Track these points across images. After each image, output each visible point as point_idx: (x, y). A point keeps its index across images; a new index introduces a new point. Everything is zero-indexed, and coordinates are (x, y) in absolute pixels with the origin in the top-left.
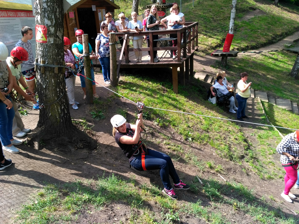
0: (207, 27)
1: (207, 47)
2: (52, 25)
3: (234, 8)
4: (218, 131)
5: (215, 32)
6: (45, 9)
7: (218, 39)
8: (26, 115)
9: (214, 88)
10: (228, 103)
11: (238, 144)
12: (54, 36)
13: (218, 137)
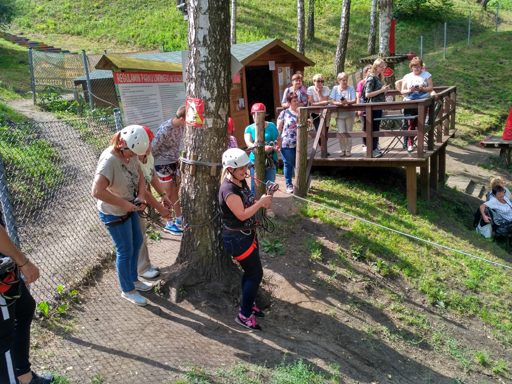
0: (470, 94)
1: (472, 130)
2: (212, 98)
4: (496, 292)
5: (486, 103)
6: (203, 72)
7: (492, 116)
8: (159, 240)
9: (488, 208)
12: (214, 115)
13: (497, 304)
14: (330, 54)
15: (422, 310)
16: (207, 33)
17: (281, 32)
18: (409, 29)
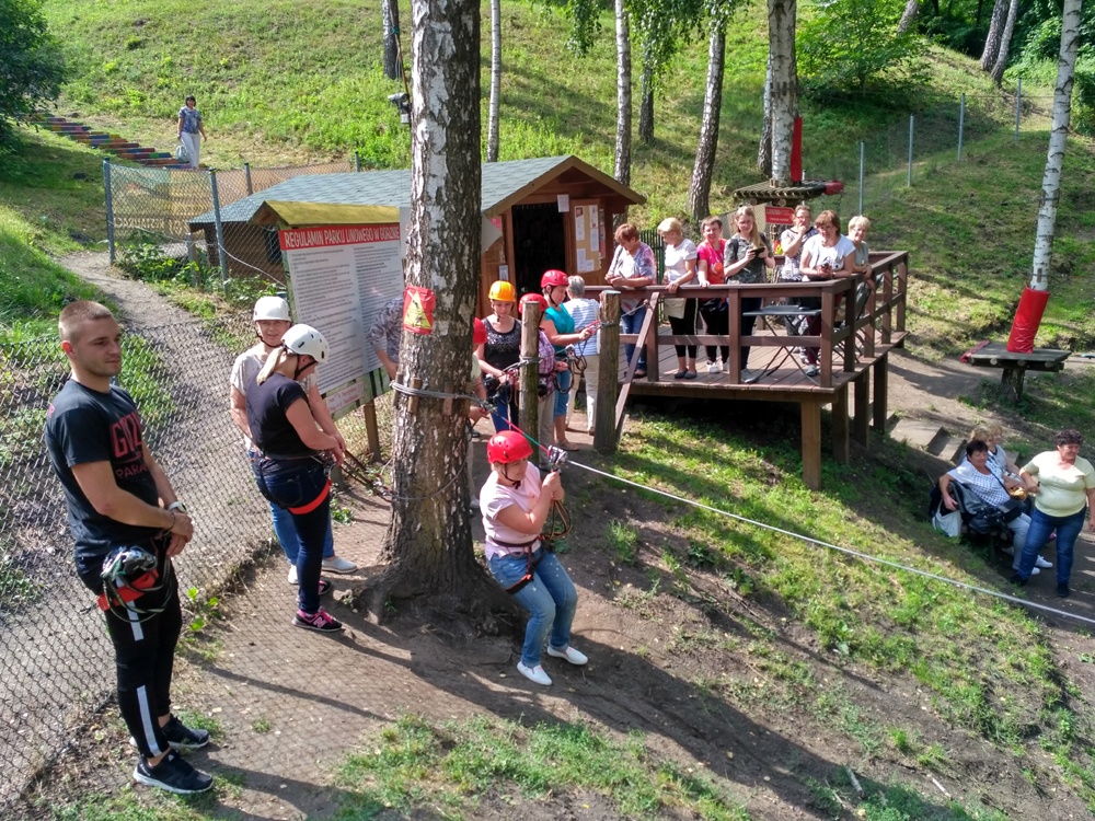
0: (955, 258)
1: (953, 329)
2: (448, 288)
3: (1048, 204)
4: (950, 633)
5: (987, 276)
6: (434, 246)
7: (994, 301)
8: (348, 522)
9: (955, 482)
10: (1004, 536)
11: (1024, 684)
12: (452, 315)
13: (949, 653)
14: (684, 172)
15: (806, 655)
16: (443, 183)
17: (587, 126)
18: (842, 125)
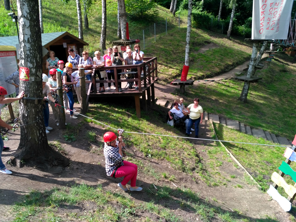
0: (167, 59)
1: (168, 76)
2: (33, 67)
3: (188, 45)
4: (173, 149)
5: (175, 63)
6: (28, 55)
7: (177, 69)
8: (7, 140)
9: (171, 113)
10: (183, 125)
11: (191, 158)
12: (35, 75)
13: (174, 153)
14: (98, 37)
16: (29, 37)
17: (69, 24)
18: (138, 25)
